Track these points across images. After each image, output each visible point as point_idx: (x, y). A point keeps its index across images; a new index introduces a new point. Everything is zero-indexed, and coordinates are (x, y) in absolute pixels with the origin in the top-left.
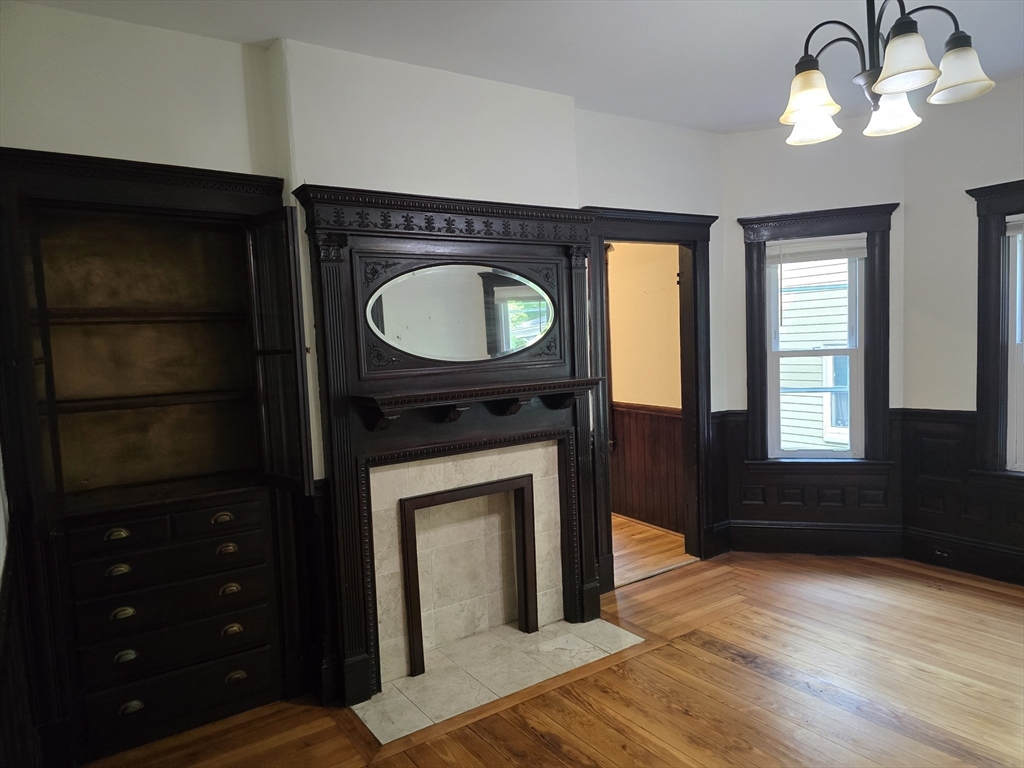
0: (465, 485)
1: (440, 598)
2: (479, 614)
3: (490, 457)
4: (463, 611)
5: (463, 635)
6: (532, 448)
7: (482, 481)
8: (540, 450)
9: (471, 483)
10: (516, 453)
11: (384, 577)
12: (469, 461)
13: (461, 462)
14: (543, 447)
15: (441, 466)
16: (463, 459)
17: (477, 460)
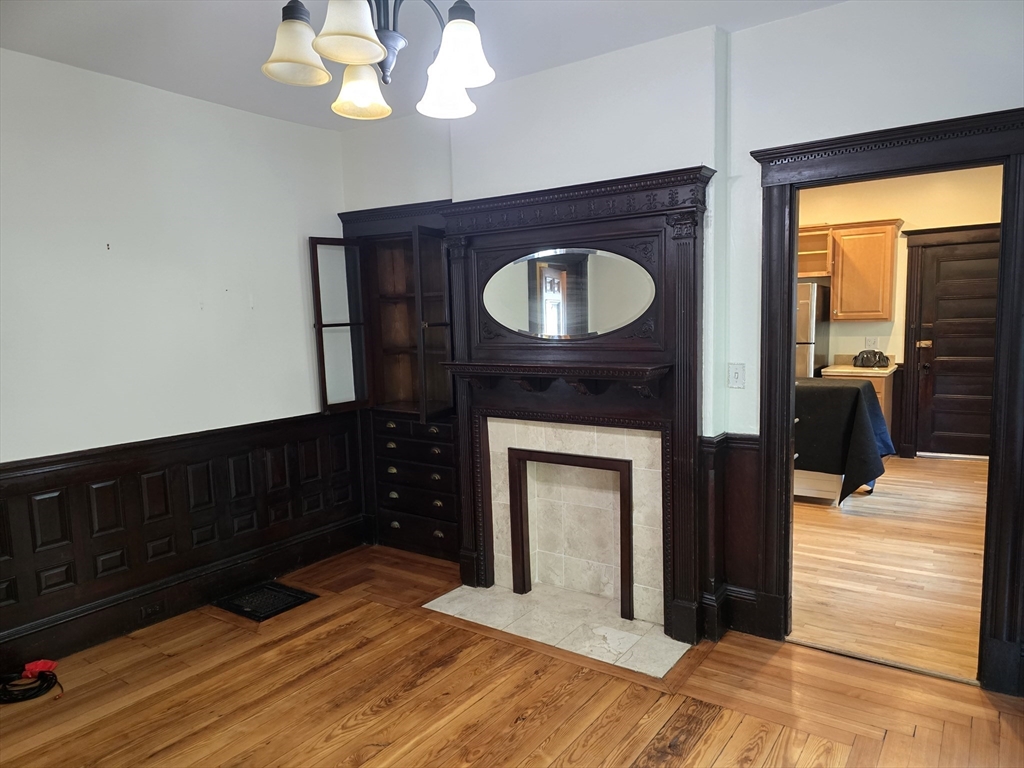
0: (563, 452)
1: (570, 547)
2: (604, 579)
3: (588, 433)
4: (590, 569)
5: (588, 591)
6: (635, 435)
7: (580, 453)
8: (644, 438)
9: (570, 452)
10: (616, 436)
11: (500, 505)
12: (567, 431)
13: (560, 430)
14: (647, 436)
15: (543, 429)
16: (562, 428)
17: (575, 432)
